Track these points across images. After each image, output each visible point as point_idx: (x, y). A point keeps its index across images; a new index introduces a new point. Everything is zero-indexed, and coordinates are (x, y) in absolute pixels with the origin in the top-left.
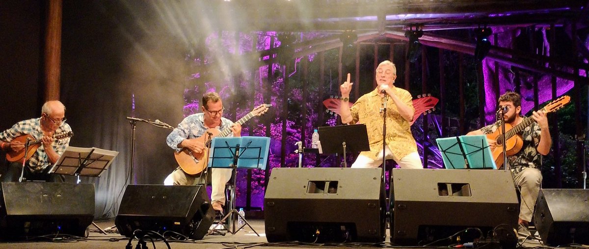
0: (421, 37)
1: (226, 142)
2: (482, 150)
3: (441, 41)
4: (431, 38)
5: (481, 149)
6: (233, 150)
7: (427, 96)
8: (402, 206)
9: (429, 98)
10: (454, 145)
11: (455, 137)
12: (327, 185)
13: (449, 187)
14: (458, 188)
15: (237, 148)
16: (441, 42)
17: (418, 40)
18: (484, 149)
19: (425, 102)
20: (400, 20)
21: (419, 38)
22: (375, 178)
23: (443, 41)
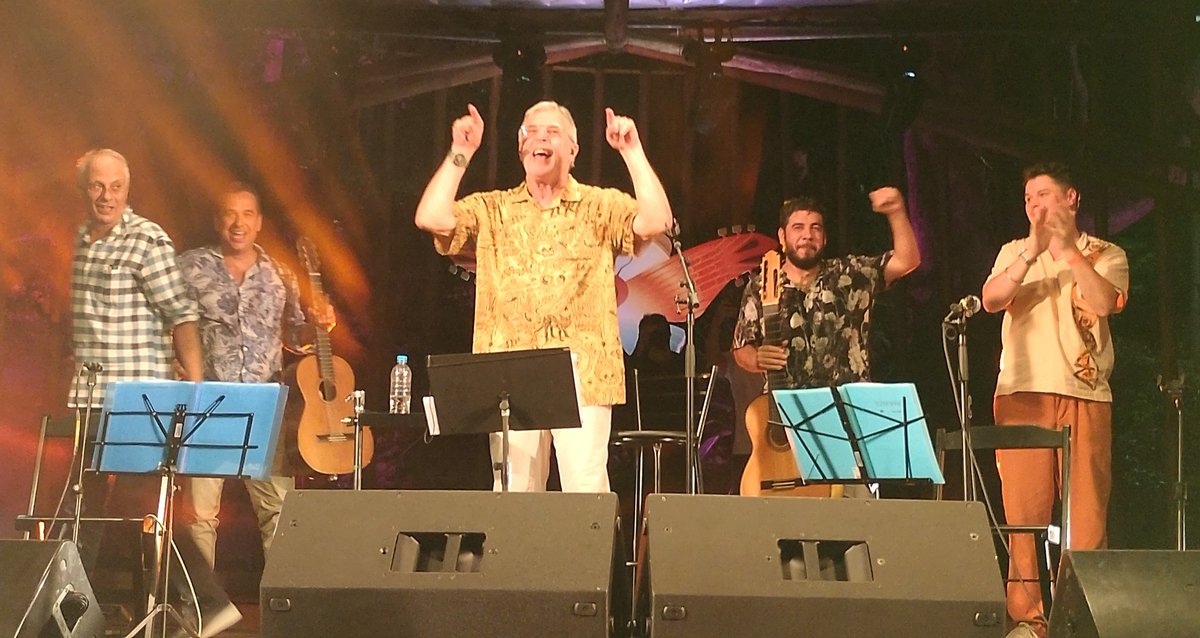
0: (729, 59)
1: (145, 397)
2: (903, 428)
3: (786, 73)
4: (759, 63)
5: (901, 425)
6: (166, 421)
7: (745, 231)
8: (674, 611)
9: (750, 237)
10: (824, 411)
11: (828, 390)
12: (454, 544)
13: (810, 552)
14: (833, 553)
15: (179, 415)
16: (787, 77)
17: (720, 69)
18: (909, 426)
19: (740, 251)
20: (669, 9)
21: (722, 64)
22: (595, 526)
23: (793, 72)
